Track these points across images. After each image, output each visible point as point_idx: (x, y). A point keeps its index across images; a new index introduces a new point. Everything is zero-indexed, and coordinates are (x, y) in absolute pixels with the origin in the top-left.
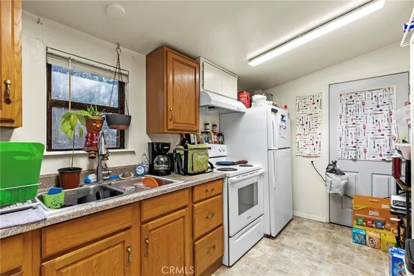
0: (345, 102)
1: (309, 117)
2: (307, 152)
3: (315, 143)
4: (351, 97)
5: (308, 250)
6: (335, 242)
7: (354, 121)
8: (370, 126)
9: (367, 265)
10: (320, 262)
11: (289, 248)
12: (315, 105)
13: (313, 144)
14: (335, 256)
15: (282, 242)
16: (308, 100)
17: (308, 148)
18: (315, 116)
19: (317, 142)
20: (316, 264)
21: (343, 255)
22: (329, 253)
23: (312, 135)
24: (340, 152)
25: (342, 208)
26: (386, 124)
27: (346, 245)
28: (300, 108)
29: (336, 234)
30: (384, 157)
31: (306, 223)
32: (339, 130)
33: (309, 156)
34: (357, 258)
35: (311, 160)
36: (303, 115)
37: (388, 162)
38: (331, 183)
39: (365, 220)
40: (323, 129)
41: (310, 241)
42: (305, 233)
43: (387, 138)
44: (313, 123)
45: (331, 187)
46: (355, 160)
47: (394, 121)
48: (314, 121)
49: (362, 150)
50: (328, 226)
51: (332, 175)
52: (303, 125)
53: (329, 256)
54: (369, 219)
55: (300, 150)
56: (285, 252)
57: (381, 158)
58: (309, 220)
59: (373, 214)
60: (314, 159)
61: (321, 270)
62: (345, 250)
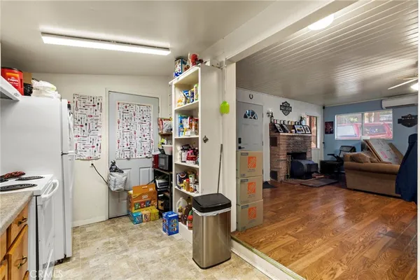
0: (121, 110)
1: (89, 119)
2: (87, 155)
3: (95, 145)
4: (126, 107)
5: (110, 249)
6: (124, 231)
7: (128, 127)
8: (138, 132)
9: (151, 233)
10: (126, 250)
11: (92, 257)
12: (96, 108)
13: (93, 147)
14: (131, 240)
15: (81, 257)
16: (88, 101)
17: (88, 150)
18: (95, 118)
19: (97, 145)
20: (125, 254)
21: (135, 236)
22: (126, 241)
23: (92, 137)
24: (118, 153)
25: (119, 201)
26: (148, 131)
27: (132, 229)
28: (79, 107)
29: (120, 225)
30: (147, 155)
31: (88, 229)
32: (117, 134)
33: (90, 159)
34: (145, 233)
35: (91, 162)
36: (82, 116)
37: (149, 158)
38: (115, 181)
39: (140, 204)
40: (103, 132)
41: (105, 241)
42: (95, 238)
43: (148, 141)
44: (93, 126)
45: (115, 185)
46: (128, 159)
47: (152, 130)
48: (94, 123)
49: (133, 151)
50: (109, 222)
51: (116, 174)
52: (82, 126)
53: (128, 243)
54: (142, 203)
55: (79, 153)
56: (93, 263)
57: (145, 156)
58: (90, 225)
59: (145, 197)
60: (94, 162)
61: (131, 255)
62: (133, 232)
